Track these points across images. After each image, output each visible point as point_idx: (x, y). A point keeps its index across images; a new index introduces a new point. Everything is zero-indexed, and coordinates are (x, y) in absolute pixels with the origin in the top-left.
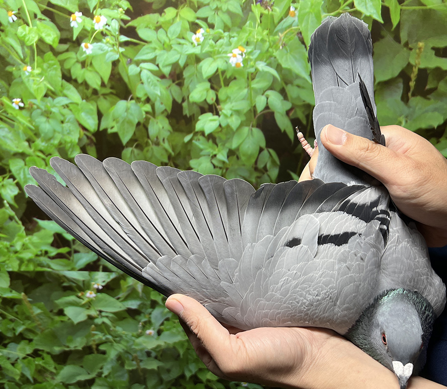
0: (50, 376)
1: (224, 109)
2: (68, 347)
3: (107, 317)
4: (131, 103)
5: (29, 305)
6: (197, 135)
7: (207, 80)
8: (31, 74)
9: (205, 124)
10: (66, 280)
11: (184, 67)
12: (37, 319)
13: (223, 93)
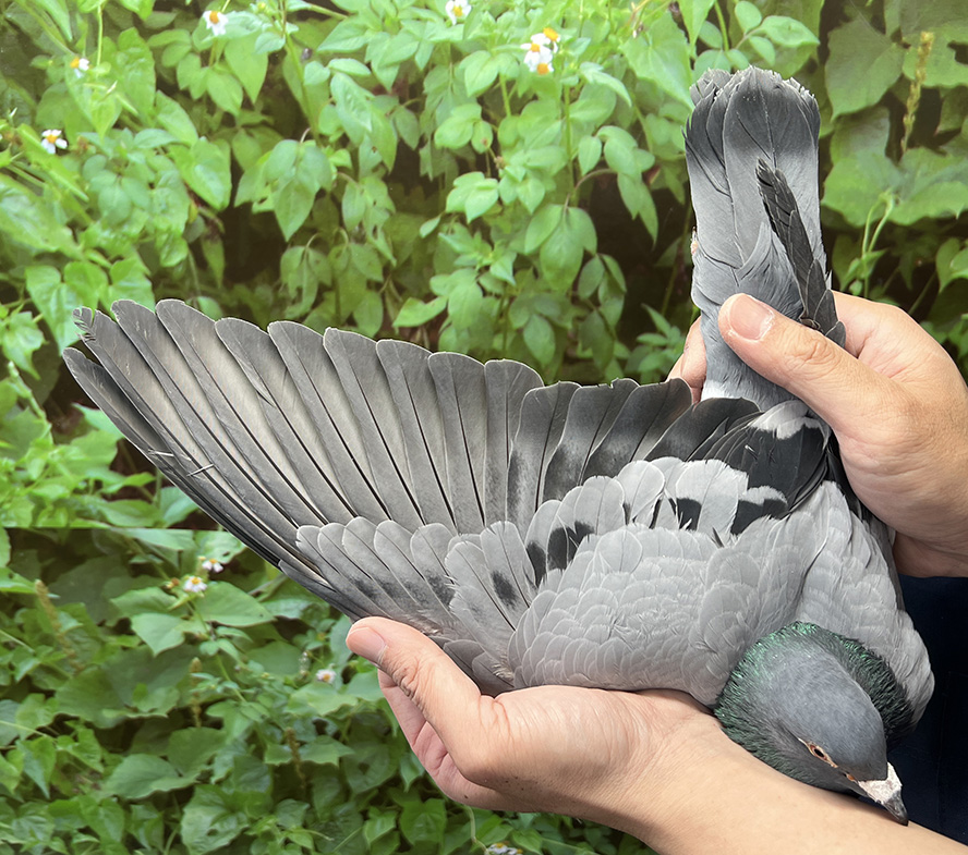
0: (90, 782)
1: (509, 164)
2: (136, 710)
3: (229, 638)
4: (306, 147)
5: (50, 608)
6: (449, 222)
7: (475, 100)
8: (88, 76)
9: (466, 198)
10: (140, 550)
11: (427, 71)
12: (68, 641)
13: (509, 128)
